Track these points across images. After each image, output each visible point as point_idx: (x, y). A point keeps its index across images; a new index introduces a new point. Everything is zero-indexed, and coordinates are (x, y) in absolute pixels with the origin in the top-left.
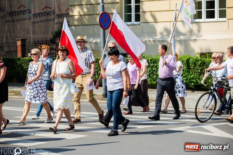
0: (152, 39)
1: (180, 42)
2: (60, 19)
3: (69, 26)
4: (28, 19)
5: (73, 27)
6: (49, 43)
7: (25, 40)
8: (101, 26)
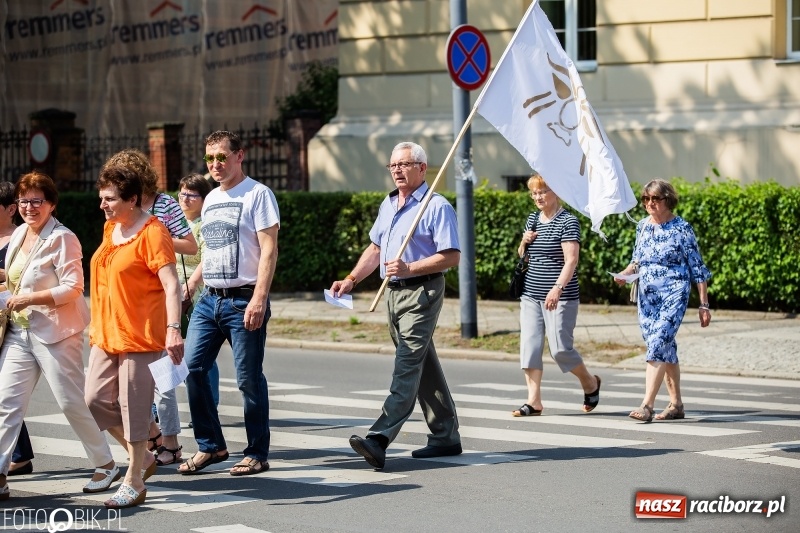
0: (641, 122)
1: (743, 133)
2: (305, 53)
3: (339, 77)
4: (188, 53)
5: (352, 82)
6: (264, 138)
7: (180, 127)
8: (455, 78)
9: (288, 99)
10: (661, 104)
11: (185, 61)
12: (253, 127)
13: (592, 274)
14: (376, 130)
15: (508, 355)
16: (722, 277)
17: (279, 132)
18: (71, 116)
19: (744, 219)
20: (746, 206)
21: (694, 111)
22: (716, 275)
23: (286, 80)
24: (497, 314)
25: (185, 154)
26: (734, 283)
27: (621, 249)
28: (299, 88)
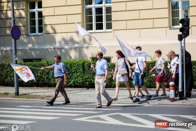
1: (75, 49)
8: (13, 37)
10: (57, 42)
13: (44, 80)
15: (26, 99)
16: (73, 81)
19: (77, 68)
20: (78, 65)
21: (64, 44)
22: (72, 80)
24: (23, 90)
26: (76, 82)
27: (50, 75)
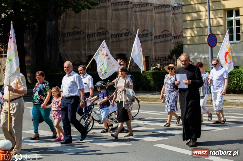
2: (176, 40)
3: (183, 45)
4: (150, 41)
5: (186, 46)
6: (167, 59)
7: (149, 57)
8: (209, 45)
9: (172, 50)
11: (150, 42)
12: (165, 56)
14: (192, 57)
17: (170, 57)
18: (125, 55)
23: (172, 46)
25: (150, 62)
28: (175, 48)
